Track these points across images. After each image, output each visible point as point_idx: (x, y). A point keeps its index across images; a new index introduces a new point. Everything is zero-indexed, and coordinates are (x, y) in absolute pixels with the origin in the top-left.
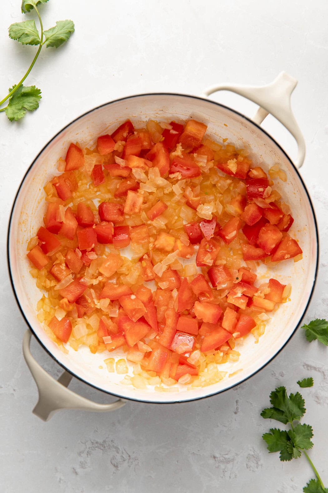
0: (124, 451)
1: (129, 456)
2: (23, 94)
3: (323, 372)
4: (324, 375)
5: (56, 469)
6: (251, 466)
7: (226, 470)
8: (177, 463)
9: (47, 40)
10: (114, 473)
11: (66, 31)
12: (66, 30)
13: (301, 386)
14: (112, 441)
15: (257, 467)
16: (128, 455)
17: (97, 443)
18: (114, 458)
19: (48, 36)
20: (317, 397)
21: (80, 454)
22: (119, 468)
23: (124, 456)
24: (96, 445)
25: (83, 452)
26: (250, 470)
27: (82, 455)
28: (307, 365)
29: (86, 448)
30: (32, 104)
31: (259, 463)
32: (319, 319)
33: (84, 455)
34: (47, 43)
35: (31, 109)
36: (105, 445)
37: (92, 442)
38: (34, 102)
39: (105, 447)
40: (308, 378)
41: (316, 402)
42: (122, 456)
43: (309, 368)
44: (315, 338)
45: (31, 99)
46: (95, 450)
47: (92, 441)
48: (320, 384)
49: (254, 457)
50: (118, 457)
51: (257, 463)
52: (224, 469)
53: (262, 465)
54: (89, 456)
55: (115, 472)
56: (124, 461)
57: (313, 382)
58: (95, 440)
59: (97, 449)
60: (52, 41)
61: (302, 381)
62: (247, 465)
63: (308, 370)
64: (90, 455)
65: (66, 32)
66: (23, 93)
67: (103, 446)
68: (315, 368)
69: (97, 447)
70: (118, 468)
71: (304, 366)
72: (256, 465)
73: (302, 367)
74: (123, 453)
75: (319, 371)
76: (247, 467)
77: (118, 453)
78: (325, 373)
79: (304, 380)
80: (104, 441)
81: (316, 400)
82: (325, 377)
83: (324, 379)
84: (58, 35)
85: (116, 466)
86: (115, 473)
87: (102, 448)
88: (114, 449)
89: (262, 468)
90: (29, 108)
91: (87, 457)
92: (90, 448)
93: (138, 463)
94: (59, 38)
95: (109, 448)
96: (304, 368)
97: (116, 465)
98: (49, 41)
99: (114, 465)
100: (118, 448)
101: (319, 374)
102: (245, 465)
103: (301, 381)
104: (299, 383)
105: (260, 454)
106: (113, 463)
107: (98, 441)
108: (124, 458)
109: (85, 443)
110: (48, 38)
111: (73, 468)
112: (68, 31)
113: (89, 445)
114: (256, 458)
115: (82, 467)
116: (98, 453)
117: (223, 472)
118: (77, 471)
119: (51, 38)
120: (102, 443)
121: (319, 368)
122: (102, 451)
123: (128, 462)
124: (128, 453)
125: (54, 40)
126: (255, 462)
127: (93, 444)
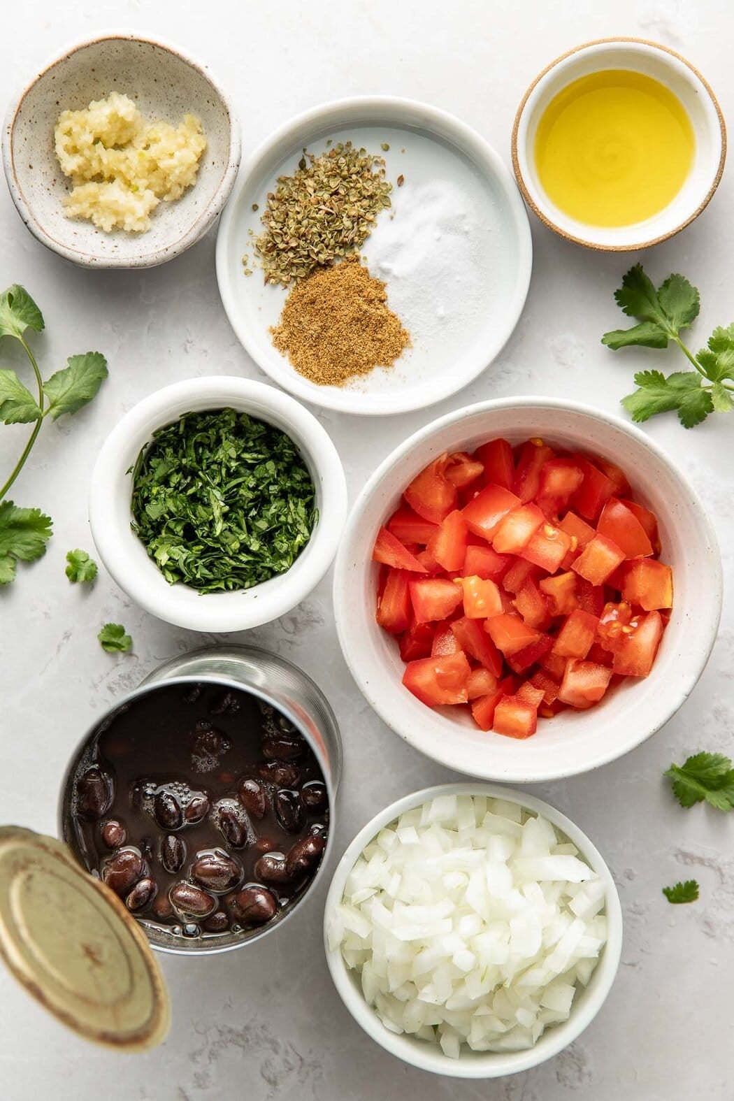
0: (289, 1049)
1: (301, 1059)
2: (12, 523)
3: (719, 870)
4: (722, 875)
5: (142, 1091)
6: (566, 1077)
7: (513, 1086)
8: (405, 1073)
9: (53, 405)
10: (268, 1097)
11: (93, 378)
12: (91, 376)
13: (671, 901)
14: (262, 1027)
15: (580, 1080)
16: (299, 1057)
17: (230, 1031)
18: (267, 1064)
19: (54, 398)
20: (708, 924)
21: (193, 1056)
22: (280, 1087)
23: (289, 1059)
24: (229, 1037)
25: (200, 1052)
26: (565, 1085)
27: (199, 1059)
28: (683, 853)
29: (207, 1043)
30: (29, 548)
31: (585, 1070)
32: (707, 752)
33: (203, 1059)
34: (54, 411)
35: (27, 558)
36: (249, 1037)
37: (219, 1031)
38: (34, 542)
39: (247, 1041)
40: (688, 882)
41: (706, 933)
42: (286, 1061)
43: (688, 860)
44: (700, 798)
45: (31, 536)
46: (227, 1047)
47: (220, 1028)
48: (714, 895)
49: (573, 1057)
50: (277, 1061)
51: (580, 1070)
52: (509, 1085)
53: (590, 1075)
54: (213, 1061)
55: (271, 1094)
56: (291, 1069)
57: (698, 890)
58: (225, 1026)
59: (229, 1045)
60: (65, 406)
61: (674, 888)
62: (558, 1074)
63: (686, 863)
64: (216, 1058)
65: (92, 381)
66: (14, 521)
67: (242, 1038)
68: (701, 861)
69: (230, 1041)
70: (277, 1087)
71: (676, 856)
72: (577, 1074)
73: (672, 859)
74: (287, 1052)
75: (711, 866)
76: (558, 1078)
77: (276, 1052)
78: (724, 871)
79: (677, 885)
80: (247, 1028)
81: (705, 930)
82: (724, 881)
83: (722, 883)
84: (77, 392)
85: (273, 1082)
86: (272, 1097)
87: (242, 1043)
88: (268, 1046)
89: (590, 1080)
90: (23, 556)
91: (210, 1062)
92: (216, 1045)
93: (321, 1074)
94: (78, 398)
95: (257, 1043)
96: (678, 860)
97: (272, 1079)
98: (57, 407)
99: (269, 1081)
100: (277, 1044)
101: (710, 872)
102: (555, 1076)
103: (672, 889)
104: (667, 892)
105: (586, 1051)
106: (266, 1075)
107: (233, 1027)
108: (289, 1063)
109: (205, 1032)
110: (55, 402)
111: (180, 1089)
112: (95, 378)
113: (213, 1035)
114: (579, 1059)
115: (200, 1086)
116: (233, 1053)
117: (507, 1090)
118: (187, 1094)
119: (61, 400)
120: (241, 1032)
121: (709, 859)
122: (241, 1050)
123: (299, 1073)
124: (299, 1053)
125: (68, 403)
126: (575, 1067)
127: (221, 1035)
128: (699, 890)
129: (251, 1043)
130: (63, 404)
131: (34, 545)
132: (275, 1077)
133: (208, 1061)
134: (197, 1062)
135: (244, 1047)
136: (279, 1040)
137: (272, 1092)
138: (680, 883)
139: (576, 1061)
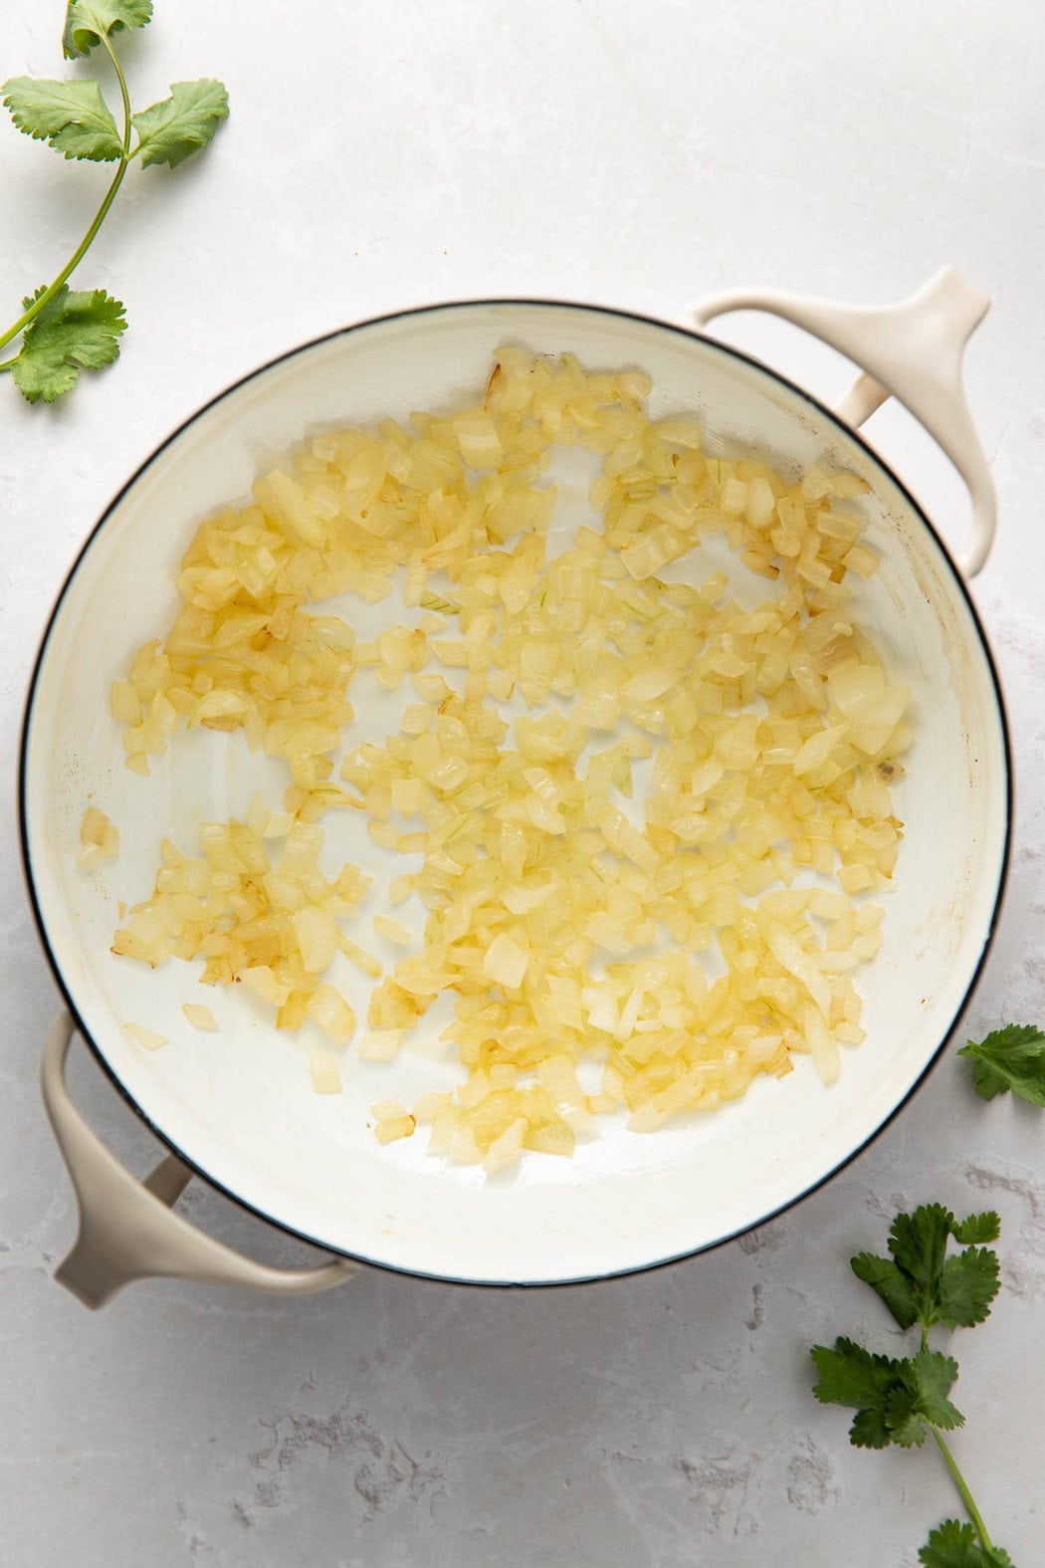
0: (397, 1450)
1: (414, 1466)
2: (67, 315)
3: (1031, 1196)
4: (1034, 1204)
5: (181, 1508)
6: (802, 1496)
7: (723, 1508)
8: (565, 1486)
9: (143, 144)
10: (366, 1519)
11: (203, 115)
12: (204, 111)
13: (960, 1240)
14: (358, 1418)
15: (822, 1500)
16: (411, 1464)
17: (311, 1423)
18: (364, 1472)
19: (146, 132)
20: (1013, 1275)
21: (256, 1460)
22: (383, 1505)
23: (397, 1466)
24: (309, 1431)
25: (266, 1454)
27: (264, 1462)
28: (978, 1171)
29: (277, 1440)
30: (96, 349)
31: (829, 1485)
32: (1015, 1024)
33: (270, 1463)
34: (145, 152)
35: (93, 364)
36: (338, 1431)
37: (295, 1423)
38: (104, 340)
39: (336, 1438)
41: (1010, 1289)
42: (391, 1466)
43: (986, 1182)
44: (1003, 1088)
45: (96, 333)
46: (306, 1446)
47: (296, 1418)
48: (1022, 1233)
49: (812, 1467)
50: (379, 1467)
51: (822, 1486)
52: (717, 1506)
53: (836, 1493)
54: (286, 1467)
55: (369, 1516)
56: (399, 1480)
57: (999, 1225)
58: (303, 1415)
59: (309, 1443)
60: (161, 147)
61: (964, 1222)
62: (789, 1491)
63: (982, 1187)
64: (290, 1462)
65: (204, 118)
66: (68, 311)
67: (330, 1435)
68: (1005, 1183)
69: (311, 1438)
70: (379, 1505)
71: (968, 1175)
72: (817, 1492)
73: (962, 1180)
74: (392, 1455)
75: (1018, 1191)
76: (790, 1498)
77: (378, 1455)
78: (1037, 1198)
79: (969, 1219)
80: (335, 1419)
81: (1008, 1284)
82: (1038, 1212)
83: (1035, 1216)
84: (178, 130)
85: (373, 1499)
86: (370, 1520)
87: (327, 1440)
88: (366, 1445)
89: (836, 1502)
90: (88, 362)
91: (281, 1468)
92: (290, 1442)
93: (443, 1487)
94: (180, 138)
95: (350, 1441)
96: (970, 1182)
97: (371, 1493)
98: (149, 147)
99: (366, 1496)
100: (379, 1442)
101: (1019, 1199)
102: (784, 1494)
103: (960, 1225)
104: (953, 1229)
105: (831, 1457)
106: (361, 1488)
107: (316, 1417)
108: (396, 1471)
109: (274, 1425)
110: (147, 139)
111: (236, 1506)
112: (208, 115)
113: (285, 1430)
114: (820, 1470)
115: (265, 1503)
116: (314, 1456)
117: (714, 1513)
118: (247, 1513)
119: (155, 138)
120: (327, 1424)
121: (1016, 1181)
122: (326, 1450)
123: (411, 1485)
124: (411, 1456)
125: (166, 144)
126: (815, 1481)
127: (297, 1429)
128: (1001, 1225)
129: (340, 1439)
130: (159, 143)
131: (102, 344)
132: (375, 1491)
133: (277, 1466)
134: (262, 1467)
135: (330, 1447)
136: (381, 1437)
137: (370, 1513)
138: (973, 1215)
139: (815, 1471)
